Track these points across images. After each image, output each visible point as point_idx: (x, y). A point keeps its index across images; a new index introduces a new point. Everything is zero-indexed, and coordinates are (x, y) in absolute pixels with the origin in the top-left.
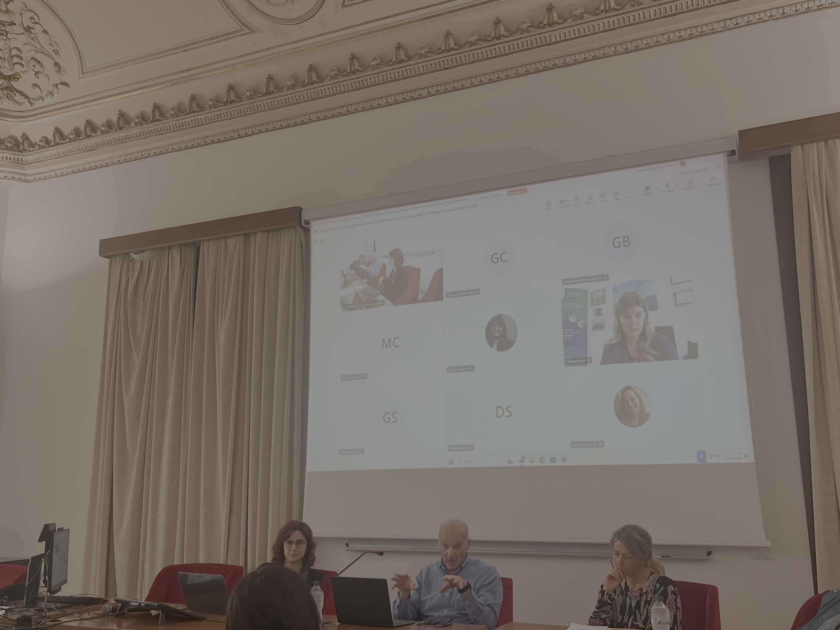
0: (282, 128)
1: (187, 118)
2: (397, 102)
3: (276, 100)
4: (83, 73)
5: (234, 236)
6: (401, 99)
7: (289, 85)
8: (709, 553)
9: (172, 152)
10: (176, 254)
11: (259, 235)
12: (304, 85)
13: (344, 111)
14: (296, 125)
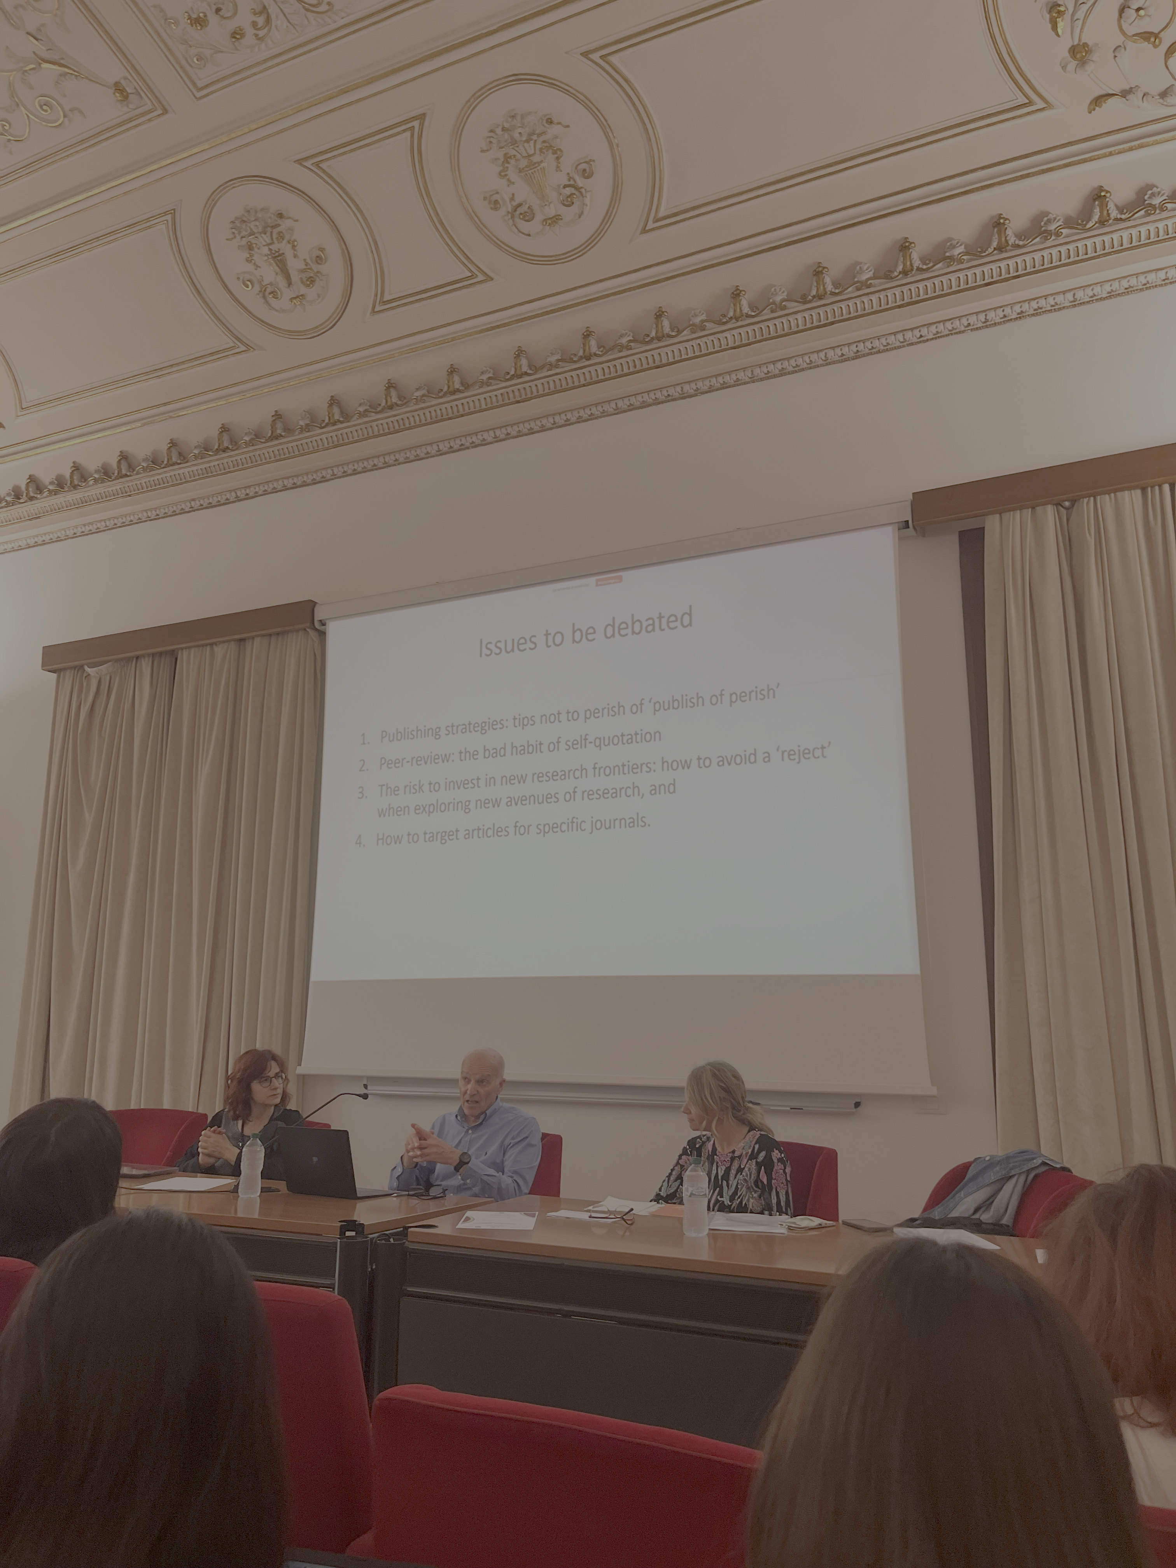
0: (295, 486)
1: (165, 472)
2: (452, 450)
3: (285, 446)
4: (23, 409)
5: (224, 642)
6: (458, 446)
7: (302, 426)
8: (857, 1105)
9: (146, 521)
10: (145, 666)
11: (257, 641)
12: (323, 425)
13: (379, 462)
14: (314, 482)
